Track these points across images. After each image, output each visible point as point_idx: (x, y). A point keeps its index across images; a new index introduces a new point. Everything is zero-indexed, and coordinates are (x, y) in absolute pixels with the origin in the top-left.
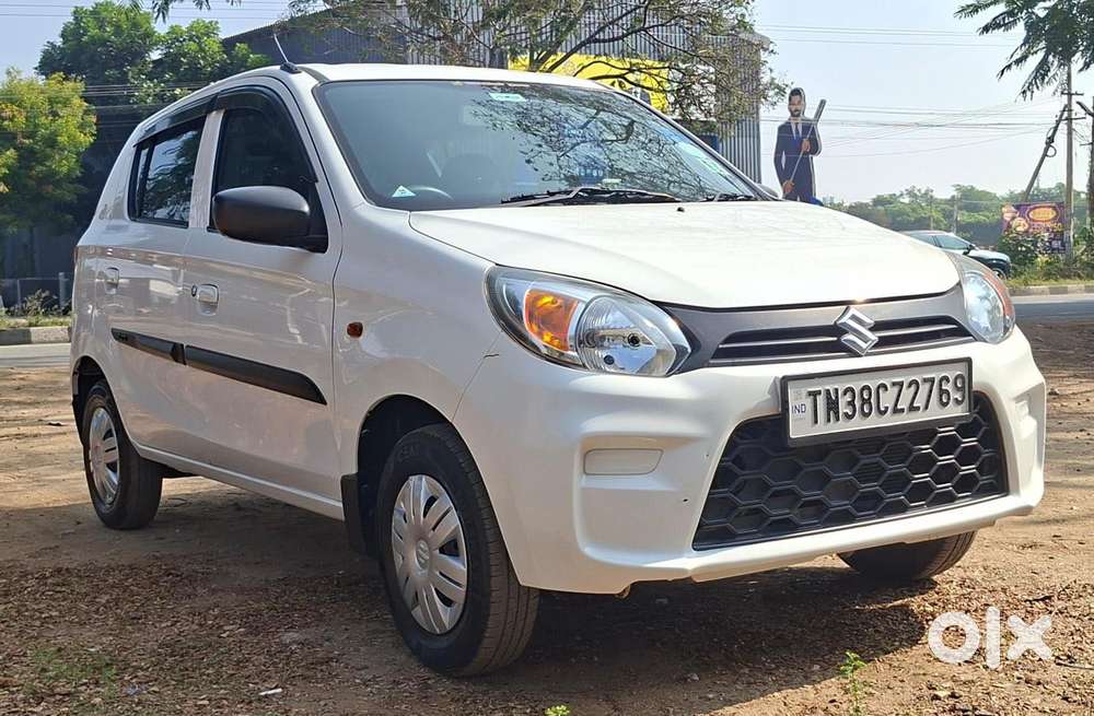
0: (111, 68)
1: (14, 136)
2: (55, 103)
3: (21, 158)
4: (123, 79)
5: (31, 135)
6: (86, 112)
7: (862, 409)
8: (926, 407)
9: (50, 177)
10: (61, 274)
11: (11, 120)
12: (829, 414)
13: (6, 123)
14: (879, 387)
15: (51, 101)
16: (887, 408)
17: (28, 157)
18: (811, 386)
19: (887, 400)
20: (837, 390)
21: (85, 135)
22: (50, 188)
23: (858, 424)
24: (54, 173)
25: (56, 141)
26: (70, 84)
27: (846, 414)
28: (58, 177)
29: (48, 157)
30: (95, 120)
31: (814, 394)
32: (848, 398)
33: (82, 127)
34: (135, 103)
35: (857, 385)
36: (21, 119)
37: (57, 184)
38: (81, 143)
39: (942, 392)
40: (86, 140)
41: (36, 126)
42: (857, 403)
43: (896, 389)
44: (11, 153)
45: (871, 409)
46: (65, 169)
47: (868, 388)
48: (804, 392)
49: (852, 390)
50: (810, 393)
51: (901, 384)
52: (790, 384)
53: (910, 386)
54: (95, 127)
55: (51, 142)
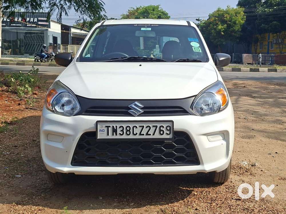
0: (252, 4)
1: (227, 21)
2: (237, 13)
3: (227, 26)
4: (255, 7)
5: (230, 21)
6: (244, 15)
7: (127, 133)
8: (154, 134)
9: (234, 31)
10: (233, 54)
11: (226, 18)
12: (113, 133)
13: (225, 18)
14: (133, 127)
15: (236, 13)
16: (137, 133)
17: (229, 26)
18: (107, 124)
19: (137, 131)
20: (117, 127)
21: (243, 21)
22: (233, 34)
23: (125, 137)
24: (235, 30)
25: (236, 22)
26: (241, 9)
27: (120, 134)
28: (235, 31)
29: (234, 26)
30: (245, 17)
31: (108, 127)
32: (121, 129)
33: (242, 19)
34: (257, 13)
35: (125, 126)
36: (228, 17)
37: (235, 33)
38: (241, 23)
39: (160, 130)
40: (243, 22)
41: (232, 19)
42: (125, 131)
43: (141, 128)
44: (226, 25)
45: (130, 133)
46: (237, 29)
47: (129, 127)
48: (104, 126)
49: (123, 127)
50: (106, 126)
51: (143, 127)
52: (99, 123)
53: (147, 127)
54: (245, 19)
55: (235, 23)
